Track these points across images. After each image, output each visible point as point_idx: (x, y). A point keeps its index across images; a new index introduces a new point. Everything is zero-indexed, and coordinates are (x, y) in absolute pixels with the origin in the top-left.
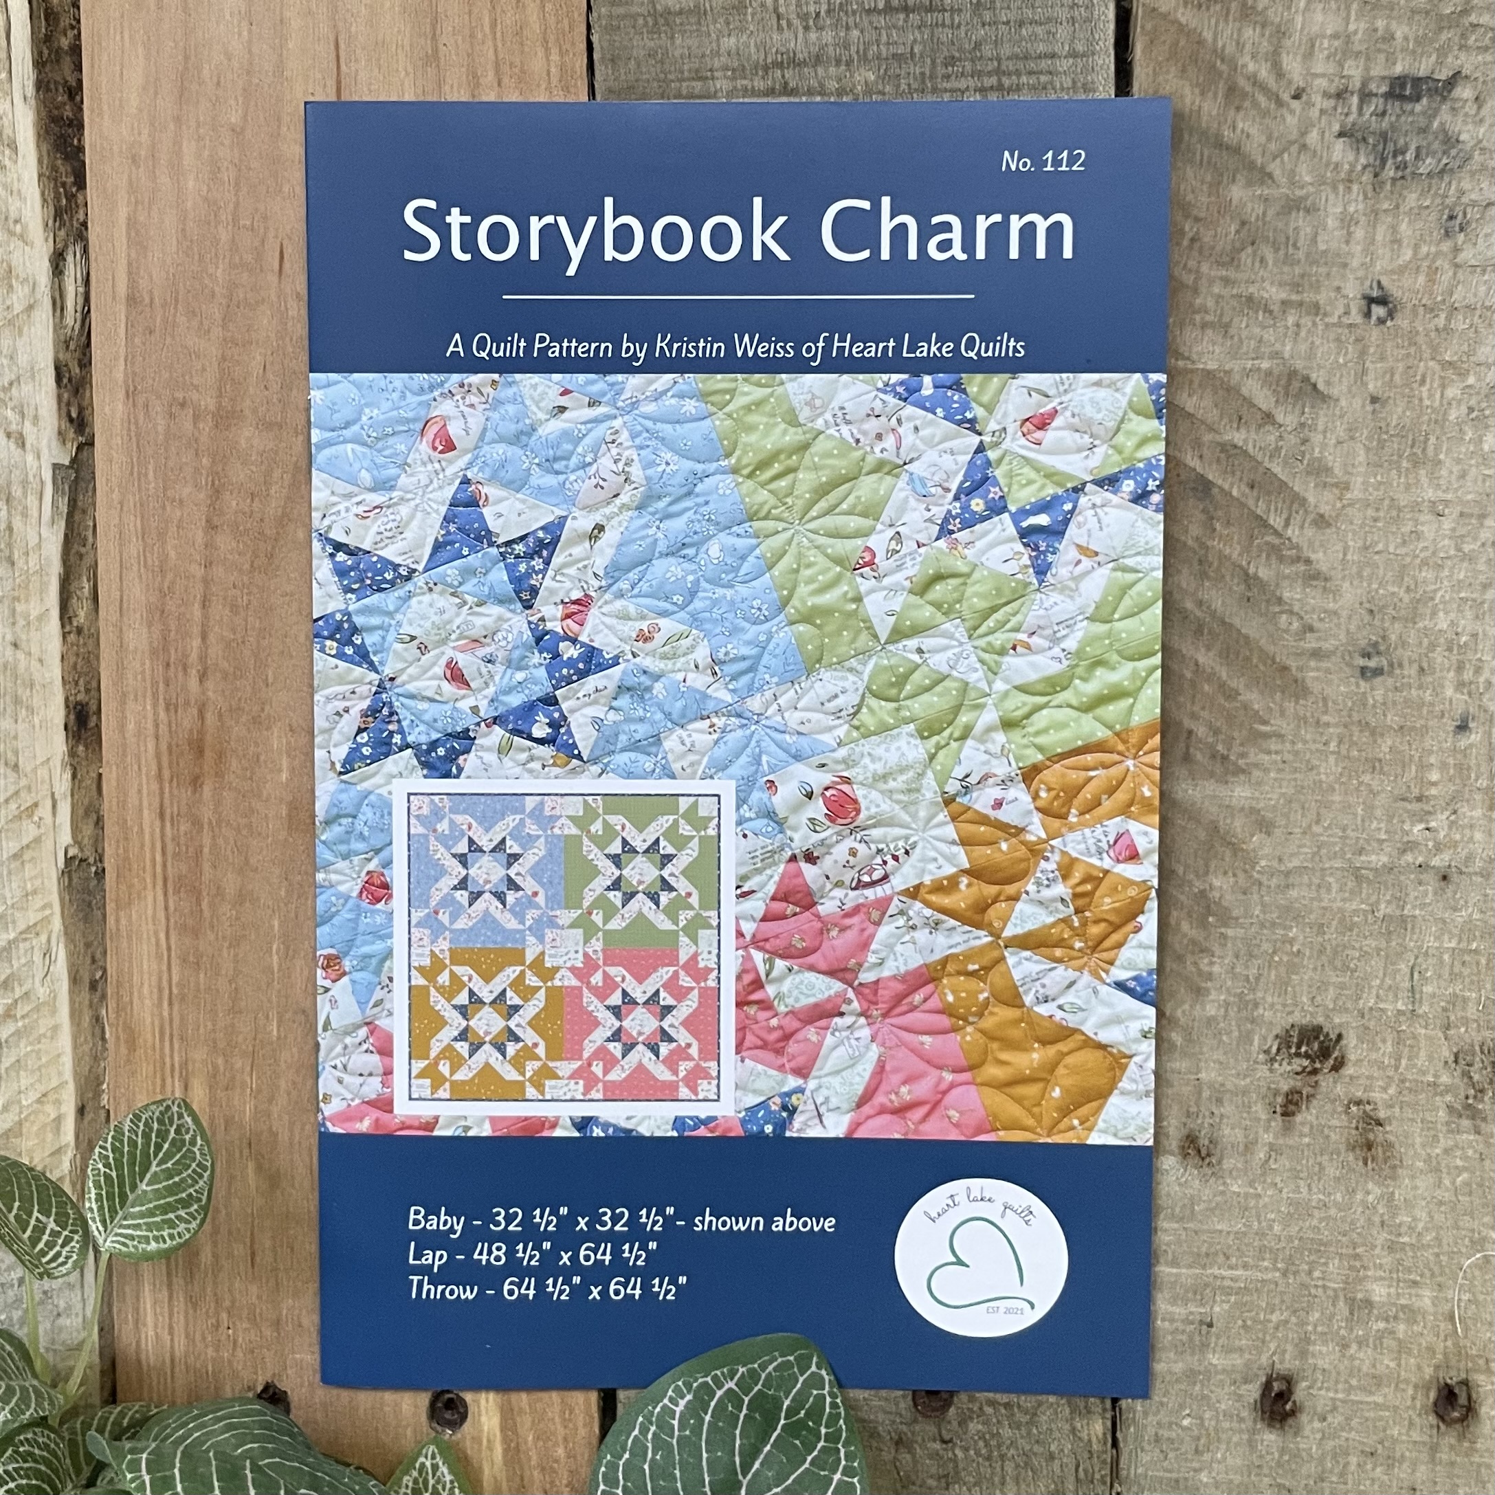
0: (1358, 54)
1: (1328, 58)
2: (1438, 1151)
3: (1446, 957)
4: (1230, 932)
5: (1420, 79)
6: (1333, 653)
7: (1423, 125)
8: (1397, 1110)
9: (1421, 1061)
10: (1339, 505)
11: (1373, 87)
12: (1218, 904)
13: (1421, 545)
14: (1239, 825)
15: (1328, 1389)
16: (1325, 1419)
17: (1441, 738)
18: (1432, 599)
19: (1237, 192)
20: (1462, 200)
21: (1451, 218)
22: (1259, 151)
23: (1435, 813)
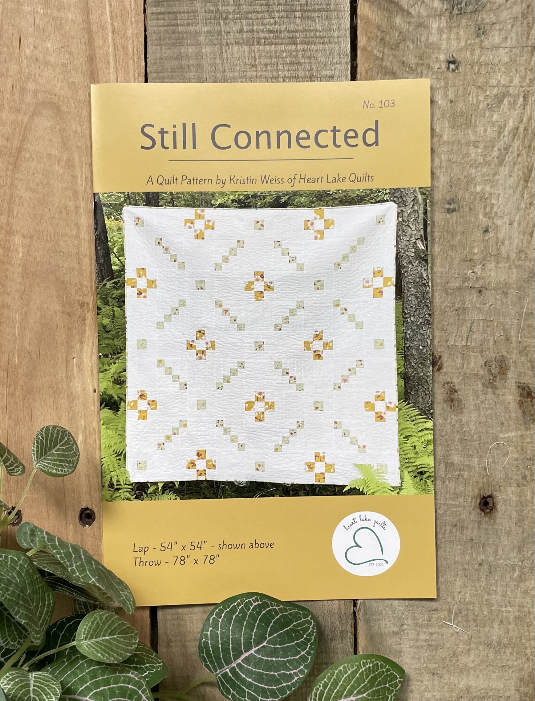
2: (479, 402)
3: (481, 323)
6: (437, 203)
8: (463, 385)
9: (472, 365)
10: (438, 144)
13: (470, 159)
17: (478, 235)
18: (474, 180)
19: (398, 20)
20: (483, 22)
21: (479, 29)
22: (406, 5)
23: (476, 266)
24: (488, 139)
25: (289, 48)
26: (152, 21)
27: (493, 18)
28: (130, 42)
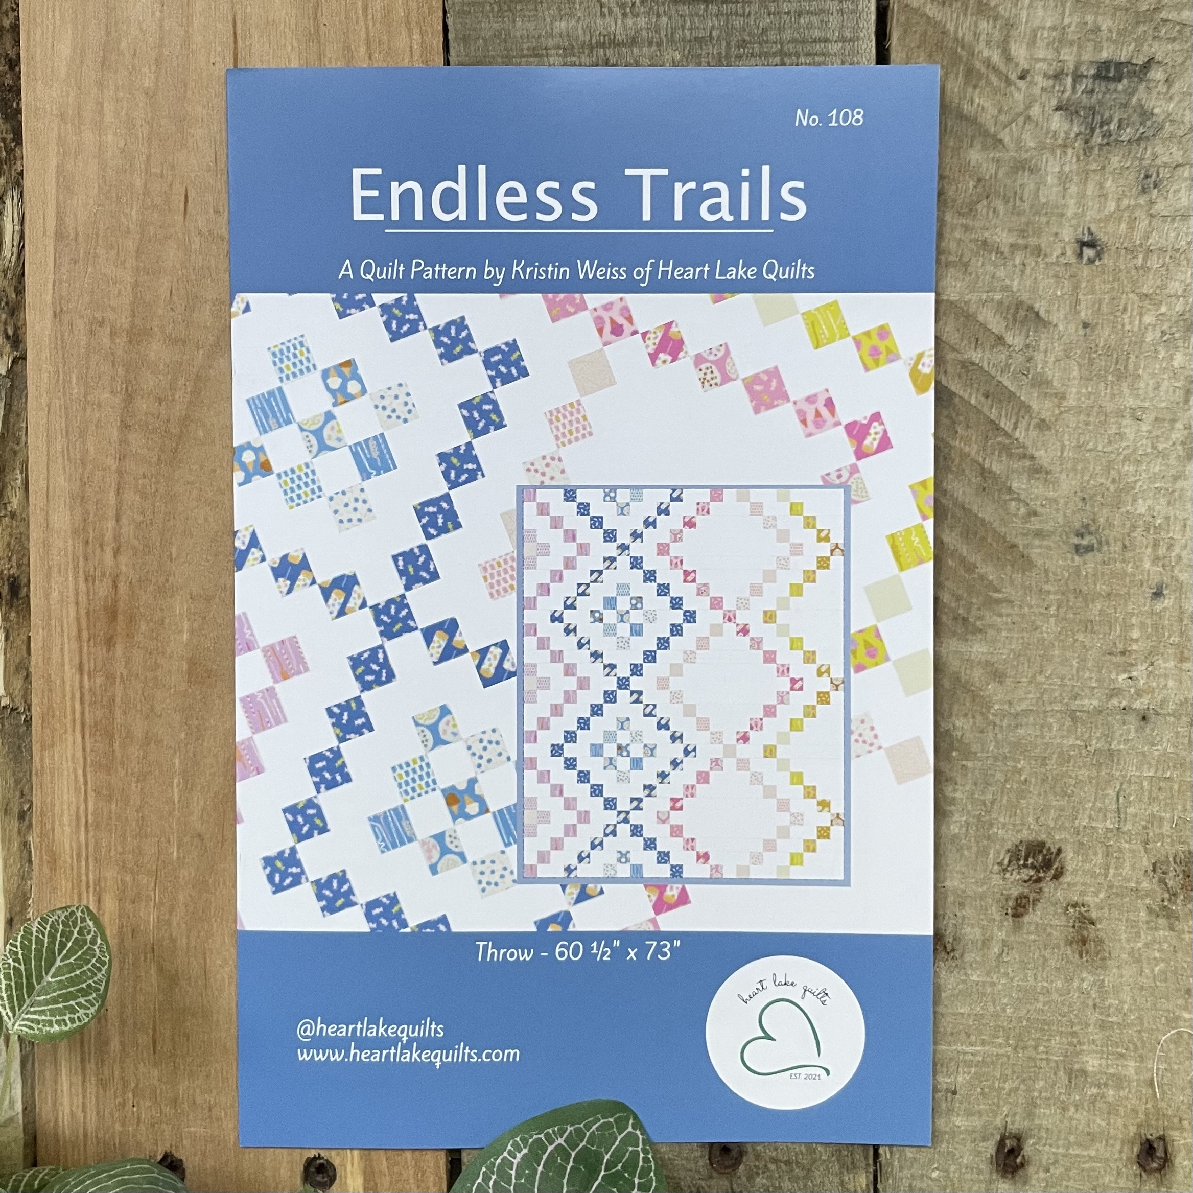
0: (1072, 44)
1: (1048, 45)
2: (1140, 945)
3: (1145, 783)
4: (970, 764)
5: (1121, 63)
6: (1053, 533)
7: (1124, 101)
8: (1106, 910)
9: (1126, 870)
10: (1057, 412)
11: (1083, 69)
12: (960, 741)
13: (1124, 444)
14: (977, 675)
15: (1051, 1146)
16: (1048, 1171)
17: (1140, 602)
18: (1133, 488)
19: (975, 156)
20: (1156, 162)
21: (1147, 177)
22: (992, 121)
23: (1136, 665)
24: (1163, 405)
27: (1178, 156)
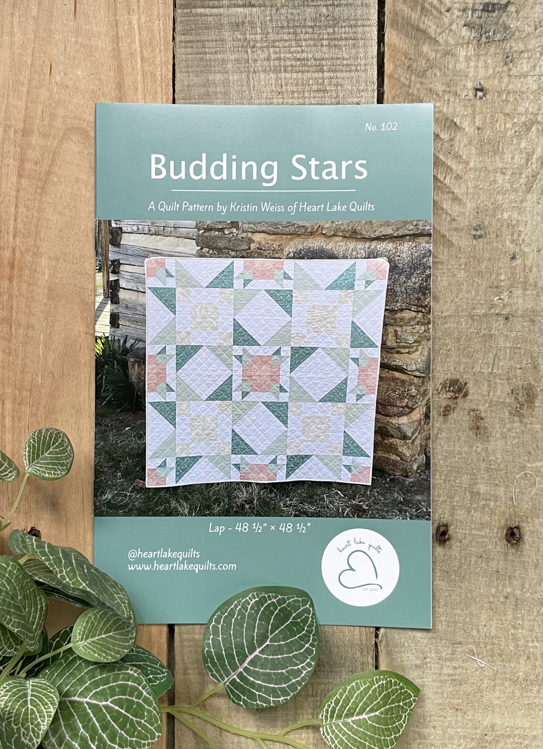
2: (505, 430)
3: (508, 350)
5: (495, 4)
6: (463, 229)
7: (496, 21)
8: (489, 413)
9: (499, 392)
10: (465, 171)
11: (477, 7)
13: (497, 186)
15: (463, 529)
16: (461, 542)
17: (505, 262)
18: (502, 207)
19: (425, 48)
20: (512, 50)
21: (507, 57)
22: (433, 33)
23: (503, 292)
24: (515, 166)
25: (316, 75)
26: (180, 50)
27: (521, 46)
28: (159, 69)
